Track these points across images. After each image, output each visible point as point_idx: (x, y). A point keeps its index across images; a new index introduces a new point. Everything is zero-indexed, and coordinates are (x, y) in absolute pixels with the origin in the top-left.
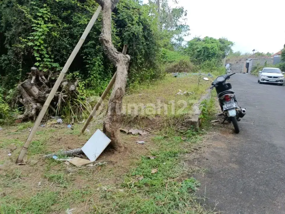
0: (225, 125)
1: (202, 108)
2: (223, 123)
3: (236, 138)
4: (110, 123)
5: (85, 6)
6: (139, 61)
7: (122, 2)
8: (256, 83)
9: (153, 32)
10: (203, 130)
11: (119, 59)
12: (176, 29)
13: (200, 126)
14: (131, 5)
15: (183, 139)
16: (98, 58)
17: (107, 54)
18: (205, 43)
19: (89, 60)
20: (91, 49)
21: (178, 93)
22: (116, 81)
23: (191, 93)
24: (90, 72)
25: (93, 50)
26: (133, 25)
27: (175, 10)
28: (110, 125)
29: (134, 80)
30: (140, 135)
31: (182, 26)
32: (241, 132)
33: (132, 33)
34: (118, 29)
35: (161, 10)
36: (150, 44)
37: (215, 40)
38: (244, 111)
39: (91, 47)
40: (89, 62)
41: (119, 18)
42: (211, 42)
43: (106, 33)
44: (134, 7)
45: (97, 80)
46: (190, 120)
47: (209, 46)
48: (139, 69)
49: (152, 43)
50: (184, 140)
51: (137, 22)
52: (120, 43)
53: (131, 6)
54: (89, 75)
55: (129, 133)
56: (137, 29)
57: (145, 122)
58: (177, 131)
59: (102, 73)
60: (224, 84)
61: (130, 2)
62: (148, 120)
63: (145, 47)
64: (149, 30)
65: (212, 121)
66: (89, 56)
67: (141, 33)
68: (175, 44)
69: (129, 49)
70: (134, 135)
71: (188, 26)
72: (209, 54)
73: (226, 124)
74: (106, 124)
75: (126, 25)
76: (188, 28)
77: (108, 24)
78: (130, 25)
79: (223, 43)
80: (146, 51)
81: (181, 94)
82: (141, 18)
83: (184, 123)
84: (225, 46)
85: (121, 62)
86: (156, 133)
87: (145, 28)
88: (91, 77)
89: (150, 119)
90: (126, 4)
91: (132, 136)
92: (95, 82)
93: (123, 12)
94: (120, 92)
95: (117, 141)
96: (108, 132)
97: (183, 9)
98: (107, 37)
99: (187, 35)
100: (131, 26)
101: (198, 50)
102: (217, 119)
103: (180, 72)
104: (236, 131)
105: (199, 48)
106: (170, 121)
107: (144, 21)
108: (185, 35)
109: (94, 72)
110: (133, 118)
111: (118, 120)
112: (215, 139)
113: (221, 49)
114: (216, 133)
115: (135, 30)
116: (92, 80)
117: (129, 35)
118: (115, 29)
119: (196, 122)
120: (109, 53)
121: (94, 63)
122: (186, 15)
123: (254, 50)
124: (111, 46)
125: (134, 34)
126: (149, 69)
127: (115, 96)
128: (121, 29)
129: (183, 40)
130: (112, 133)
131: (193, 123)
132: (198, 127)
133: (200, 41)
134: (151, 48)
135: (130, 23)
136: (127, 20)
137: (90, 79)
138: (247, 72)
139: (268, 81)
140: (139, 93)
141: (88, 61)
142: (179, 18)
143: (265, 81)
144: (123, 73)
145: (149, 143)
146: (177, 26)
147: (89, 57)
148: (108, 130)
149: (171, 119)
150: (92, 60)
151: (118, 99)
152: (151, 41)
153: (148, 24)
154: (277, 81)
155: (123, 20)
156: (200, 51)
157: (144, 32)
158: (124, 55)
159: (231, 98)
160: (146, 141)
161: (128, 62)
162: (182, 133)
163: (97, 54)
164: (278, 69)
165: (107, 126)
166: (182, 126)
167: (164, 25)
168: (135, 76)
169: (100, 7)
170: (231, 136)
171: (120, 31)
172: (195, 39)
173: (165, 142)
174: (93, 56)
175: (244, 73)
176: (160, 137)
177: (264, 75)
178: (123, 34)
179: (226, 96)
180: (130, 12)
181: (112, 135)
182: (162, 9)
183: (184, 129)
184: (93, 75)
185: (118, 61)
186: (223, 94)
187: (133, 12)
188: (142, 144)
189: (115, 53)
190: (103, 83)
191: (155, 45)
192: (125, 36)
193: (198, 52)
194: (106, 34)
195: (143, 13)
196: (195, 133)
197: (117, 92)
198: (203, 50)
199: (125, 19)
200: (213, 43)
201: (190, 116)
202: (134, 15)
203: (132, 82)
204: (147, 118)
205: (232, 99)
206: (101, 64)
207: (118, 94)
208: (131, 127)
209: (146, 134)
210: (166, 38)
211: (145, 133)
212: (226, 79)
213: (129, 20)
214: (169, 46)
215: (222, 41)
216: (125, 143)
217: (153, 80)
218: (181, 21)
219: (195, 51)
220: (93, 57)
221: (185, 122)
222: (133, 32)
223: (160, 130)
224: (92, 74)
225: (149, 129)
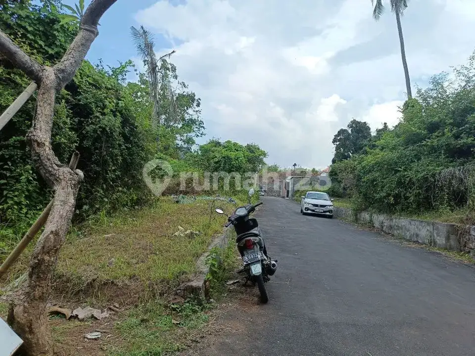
0: (249, 290)
1: (210, 262)
2: (245, 285)
3: (262, 312)
4: (26, 304)
5: (12, 75)
6: (111, 175)
7: (88, 76)
8: (297, 213)
9: (140, 129)
10: (212, 300)
11: (61, 177)
12: (183, 125)
13: (207, 293)
14: (104, 83)
15: (175, 322)
16: (28, 167)
17: (39, 167)
18: (226, 150)
19: (6, 169)
20: (15, 150)
21: (176, 234)
22: (50, 218)
23: (197, 232)
24: (7, 194)
25: (19, 152)
26: (103, 114)
27: (181, 96)
28: (25, 307)
29: (98, 209)
30: (96, 319)
31: (193, 122)
32: (271, 301)
33: (100, 127)
34: (76, 120)
35: (159, 94)
36: (134, 149)
37: (241, 147)
38: (274, 265)
39: (15, 147)
40: (8, 175)
41: (79, 100)
42: (235, 149)
43: (41, 130)
44: (110, 87)
45: (21, 209)
46: (189, 284)
47: (232, 155)
48: (110, 189)
49: (138, 146)
50: (177, 324)
51: (111, 110)
52: (77, 143)
53: (103, 85)
54: (3, 199)
55: (71, 317)
56: (112, 122)
57: (108, 292)
58: (166, 307)
59: (35, 195)
60: (246, 220)
61: (103, 78)
62: (115, 287)
63: (124, 151)
64: (133, 125)
65: (228, 283)
66: (9, 163)
67: (117, 129)
68: (180, 148)
69: (94, 154)
70: (82, 320)
71: (201, 122)
72: (232, 168)
73: (249, 286)
74: (16, 305)
75: (91, 114)
76: (201, 125)
77: (46, 115)
78: (98, 114)
79: (252, 152)
80: (124, 160)
81: (182, 235)
82: (120, 105)
83: (180, 290)
84: (256, 157)
85: (63, 183)
86: (128, 312)
87: (126, 122)
88: (7, 203)
89: (118, 285)
90: (94, 80)
91: (77, 323)
92: (15, 211)
93: (88, 91)
94: (55, 239)
95: (38, 340)
96: (18, 322)
97: (195, 96)
98: (41, 136)
99: (200, 135)
100: (101, 117)
101: (216, 160)
102: (237, 278)
103: (186, 195)
104: (263, 300)
105: (218, 156)
106: (156, 287)
107: (125, 109)
108: (198, 135)
109: (17, 193)
110: (85, 285)
111: (44, 295)
112: (230, 317)
113: (250, 161)
114: (232, 306)
115: (106, 123)
116: (8, 208)
117: (95, 131)
118: (69, 118)
119: (199, 289)
120: (42, 164)
121: (18, 175)
122: (198, 105)
123: (295, 165)
124: (47, 151)
125: (104, 129)
126: (129, 189)
127: (43, 248)
128: (82, 119)
129: (193, 143)
130: (29, 325)
131: (194, 290)
132: (202, 297)
133: (220, 145)
134: (134, 153)
135: (99, 112)
136: (93, 106)
137: (5, 206)
138: (287, 196)
139: (313, 211)
140: (105, 232)
141: (5, 172)
142: (187, 109)
143: (309, 212)
144: (65, 203)
145: (110, 336)
146: (184, 120)
147: (9, 165)
148: (19, 320)
149: (156, 284)
150: (15, 170)
151: (48, 253)
152: (135, 142)
153: (132, 116)
154: (324, 212)
155: (86, 104)
156: (219, 161)
157: (123, 127)
158: (72, 169)
159: (254, 244)
160: (105, 332)
161: (79, 182)
162: (174, 309)
163: (27, 160)
164: (325, 194)
165: (18, 310)
166: (176, 297)
167: (163, 117)
168: (100, 201)
169: (33, 85)
170: (256, 309)
171: (80, 123)
172: (212, 142)
173: (142, 331)
174: (18, 163)
175: (284, 197)
176: (134, 320)
177: (309, 202)
178: (85, 128)
179: (246, 241)
180: (101, 94)
181: (27, 329)
182: (162, 92)
183: (179, 302)
184: (12, 199)
185: (58, 180)
186: (243, 239)
187: (107, 93)
188: (95, 339)
189: (54, 165)
190: (34, 213)
191: (142, 150)
192: (87, 133)
193: (216, 163)
194: (39, 131)
195: (124, 98)
196: (196, 308)
197: (47, 239)
198: (223, 161)
199: (90, 103)
200: (237, 150)
201: (190, 276)
202: (108, 99)
203: (95, 213)
204: (112, 282)
205: (256, 245)
206: (32, 179)
207: (51, 243)
208: (79, 303)
209: (107, 316)
210: (163, 139)
211: (106, 314)
212: (249, 212)
213: (97, 106)
214: (171, 150)
215: (251, 149)
216: (58, 341)
217: (136, 207)
218: (191, 113)
219: (212, 161)
220: (18, 165)
221: (182, 288)
222: (104, 126)
223: (136, 306)
224: (11, 196)
225: (115, 306)
